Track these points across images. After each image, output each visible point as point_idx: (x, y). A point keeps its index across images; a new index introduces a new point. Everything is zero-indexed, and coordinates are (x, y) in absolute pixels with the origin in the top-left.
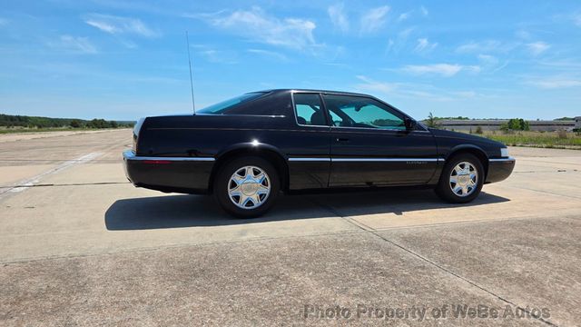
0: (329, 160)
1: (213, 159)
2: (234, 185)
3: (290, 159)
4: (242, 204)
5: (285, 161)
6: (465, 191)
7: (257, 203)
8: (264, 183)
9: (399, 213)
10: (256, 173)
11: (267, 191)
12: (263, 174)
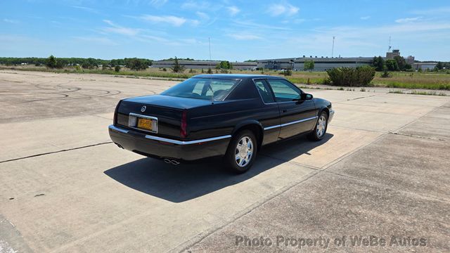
0: (280, 126)
1: (230, 136)
2: (237, 152)
3: (264, 129)
4: (240, 164)
6: (321, 133)
7: (247, 161)
8: (251, 147)
9: (306, 152)
10: (247, 141)
11: (251, 152)
12: (250, 141)
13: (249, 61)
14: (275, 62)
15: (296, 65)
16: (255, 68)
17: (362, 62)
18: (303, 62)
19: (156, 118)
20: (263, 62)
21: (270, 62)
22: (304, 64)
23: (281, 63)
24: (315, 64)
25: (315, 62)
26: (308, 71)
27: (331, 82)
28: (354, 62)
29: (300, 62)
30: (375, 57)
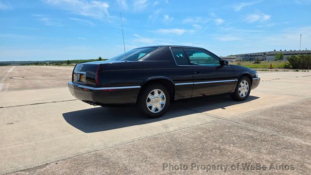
0: (192, 83)
1: (140, 87)
2: (149, 100)
3: (176, 84)
4: (153, 111)
5: (173, 85)
6: (244, 95)
7: (160, 109)
8: (163, 98)
9: (223, 108)
10: (159, 93)
11: (164, 102)
12: (162, 94)
13: (232, 56)
14: (251, 56)
15: (268, 57)
16: (235, 60)
18: (274, 55)
19: (85, 73)
20: (241, 56)
21: (246, 55)
22: (274, 56)
23: (255, 56)
24: (284, 56)
25: (284, 54)
26: (278, 61)
27: (291, 66)
29: (271, 55)
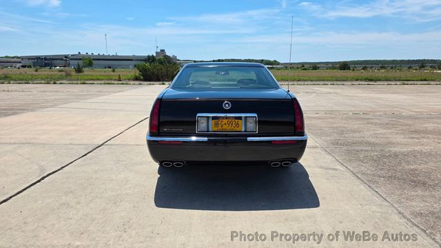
15: (72, 62)
17: (139, 60)
18: (80, 59)
19: (256, 115)
24: (94, 62)
28: (132, 60)
29: (76, 59)
30: (149, 56)
